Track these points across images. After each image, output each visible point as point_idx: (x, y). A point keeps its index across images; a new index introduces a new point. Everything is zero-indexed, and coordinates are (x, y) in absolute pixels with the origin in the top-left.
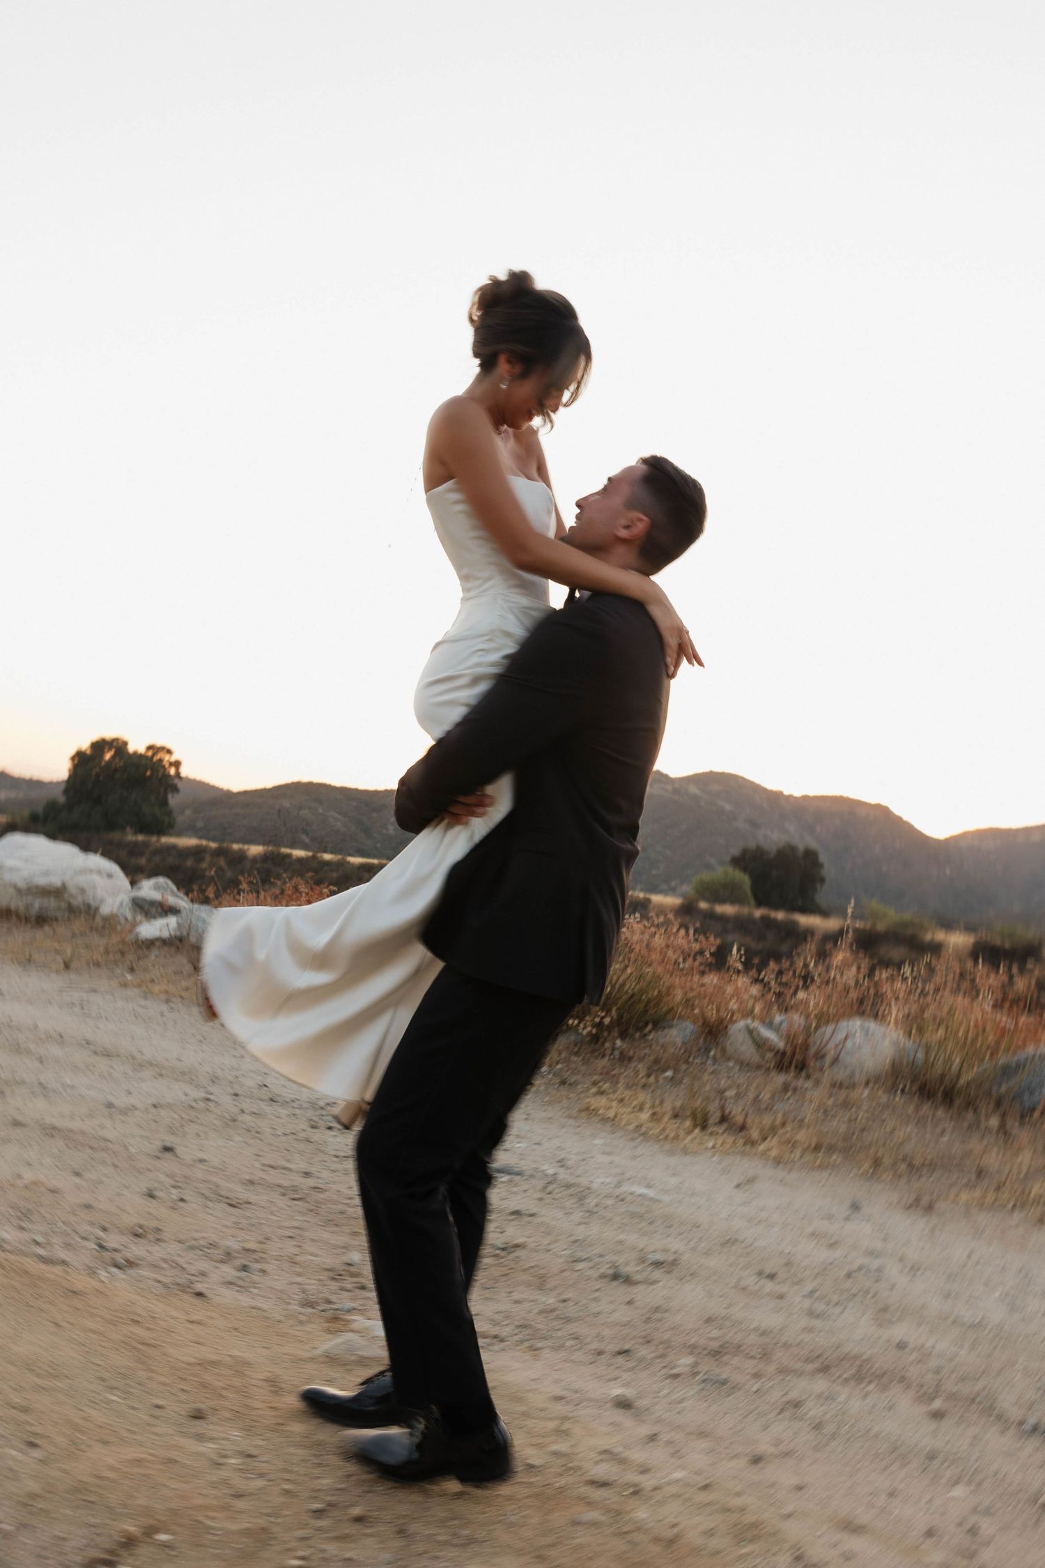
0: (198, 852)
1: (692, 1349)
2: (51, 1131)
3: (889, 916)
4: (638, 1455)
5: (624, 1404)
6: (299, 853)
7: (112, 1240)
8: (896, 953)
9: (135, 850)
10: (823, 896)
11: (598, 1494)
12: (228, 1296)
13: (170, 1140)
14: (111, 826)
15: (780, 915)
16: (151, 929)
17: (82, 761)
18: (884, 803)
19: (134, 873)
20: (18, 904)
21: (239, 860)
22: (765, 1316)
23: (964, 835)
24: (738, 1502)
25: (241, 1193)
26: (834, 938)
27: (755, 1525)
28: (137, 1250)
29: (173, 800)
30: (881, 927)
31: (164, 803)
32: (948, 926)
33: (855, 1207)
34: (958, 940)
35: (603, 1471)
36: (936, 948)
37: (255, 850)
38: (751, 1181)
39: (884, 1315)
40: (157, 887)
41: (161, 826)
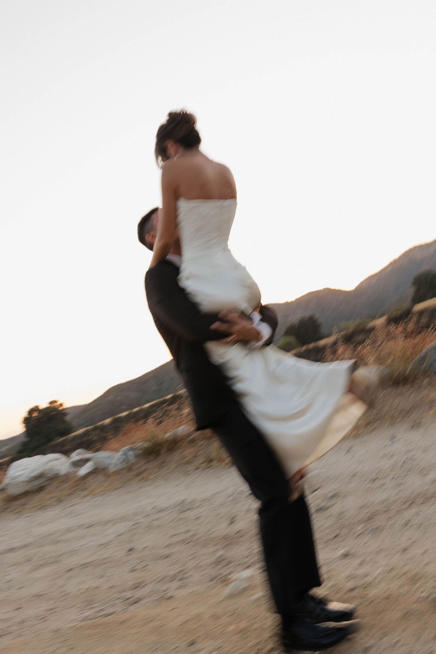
0: (86, 433)
1: (361, 522)
2: (85, 566)
3: (351, 326)
4: (362, 571)
5: (346, 556)
6: (124, 414)
7: (128, 594)
8: (360, 337)
9: (63, 444)
10: (324, 330)
11: (354, 593)
12: (181, 593)
13: (131, 545)
14: (50, 440)
15: (312, 345)
16: (84, 471)
17: (27, 421)
18: (326, 287)
19: (67, 453)
20: (28, 488)
21: (103, 428)
22: (380, 496)
23: (362, 283)
24: (406, 569)
25: (167, 551)
26: (335, 343)
27: (415, 575)
28: (138, 593)
29: (68, 418)
30: (351, 330)
31: (64, 422)
32: (374, 318)
33: (393, 438)
34: (380, 322)
35: (350, 584)
36: (372, 329)
37: (108, 421)
38: (351, 448)
39: (423, 472)
40: (79, 454)
41: (68, 431)
